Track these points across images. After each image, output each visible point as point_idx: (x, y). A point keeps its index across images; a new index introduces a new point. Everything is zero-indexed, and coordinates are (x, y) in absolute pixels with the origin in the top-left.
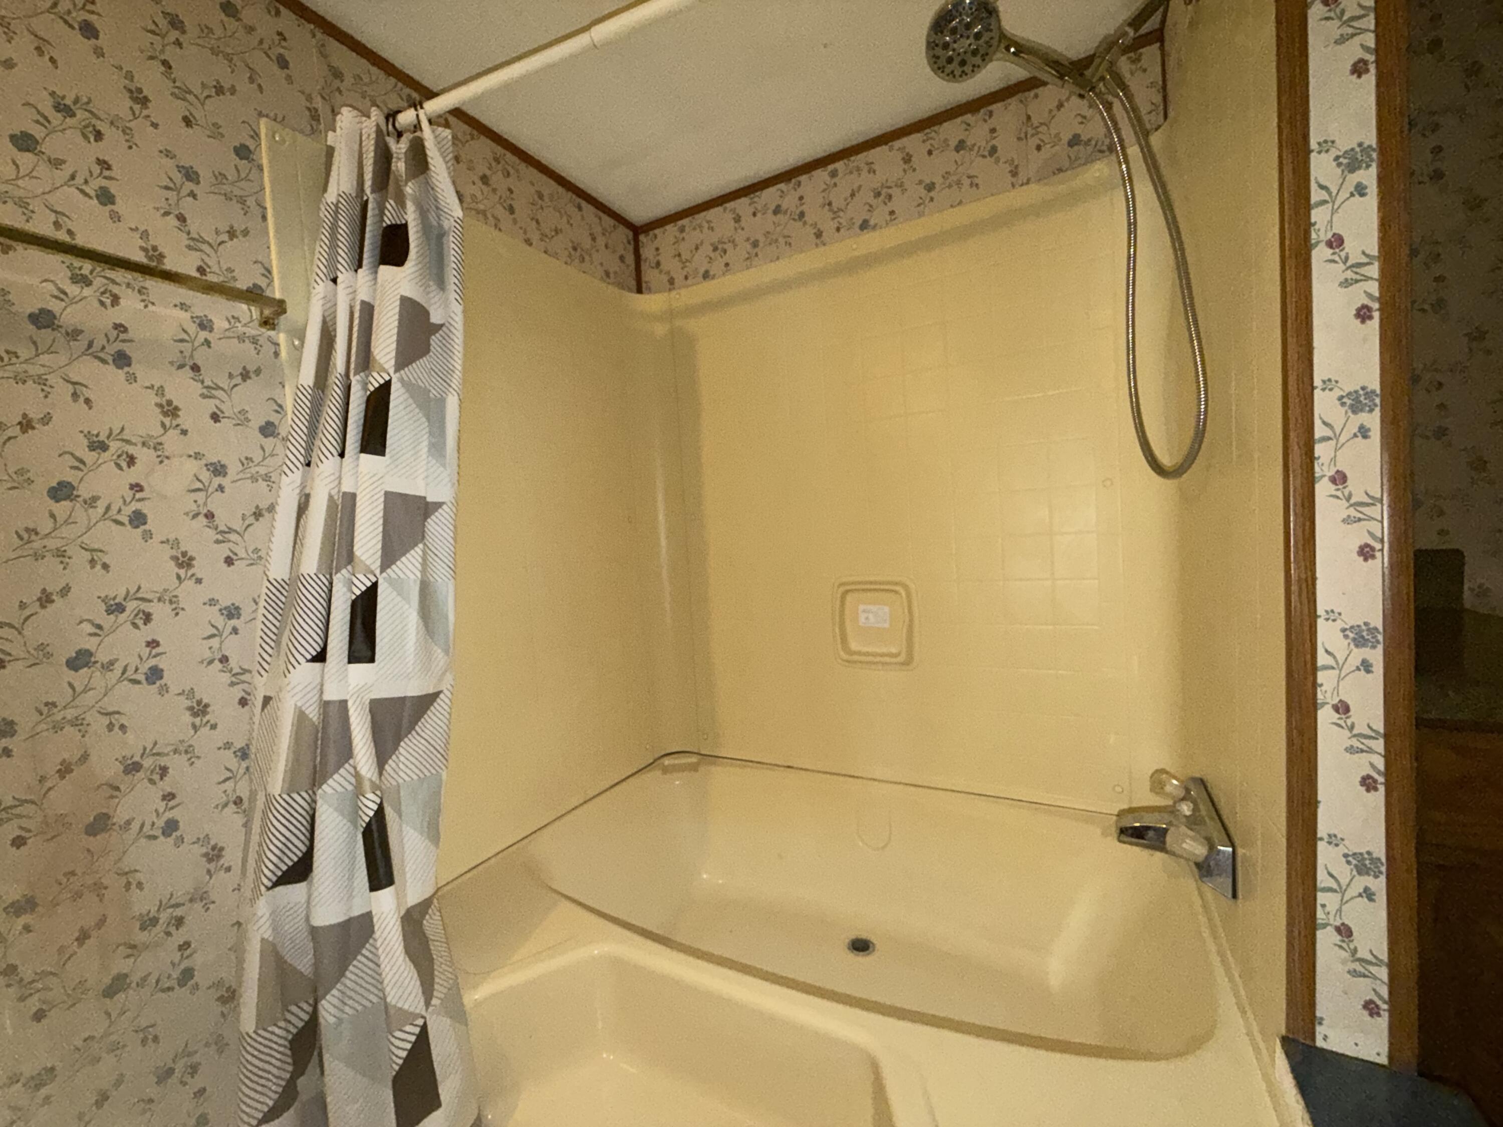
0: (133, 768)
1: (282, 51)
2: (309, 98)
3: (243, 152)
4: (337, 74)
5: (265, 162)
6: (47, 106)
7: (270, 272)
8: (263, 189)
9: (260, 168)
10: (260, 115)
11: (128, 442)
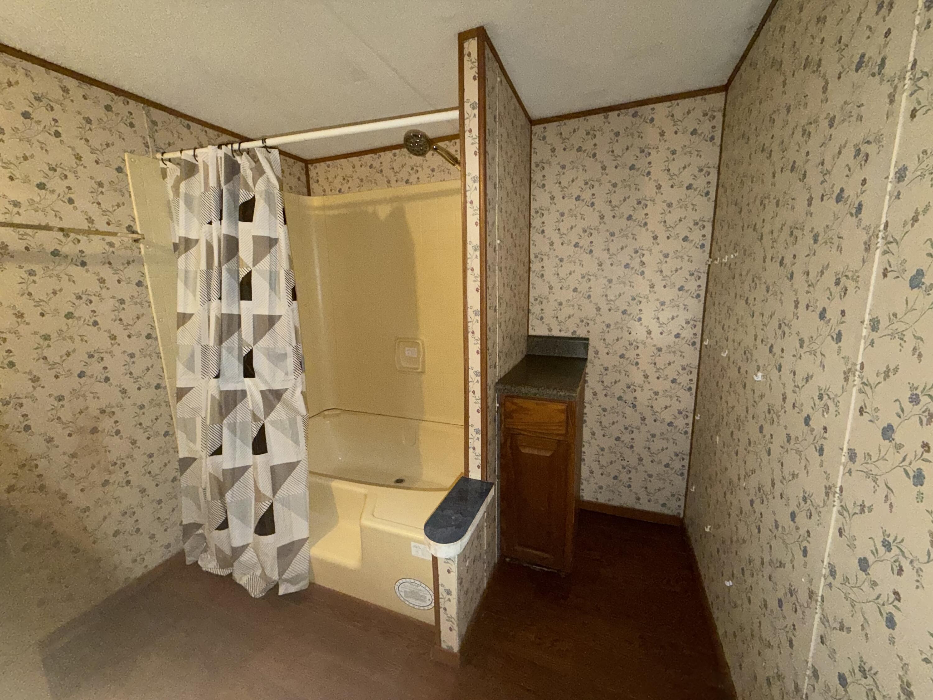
0: (103, 412)
1: (131, 120)
2: (144, 138)
3: (120, 170)
4: (154, 123)
5: (128, 173)
6: (46, 169)
7: (134, 219)
8: (129, 184)
9: (127, 175)
10: (125, 151)
11: (88, 295)
